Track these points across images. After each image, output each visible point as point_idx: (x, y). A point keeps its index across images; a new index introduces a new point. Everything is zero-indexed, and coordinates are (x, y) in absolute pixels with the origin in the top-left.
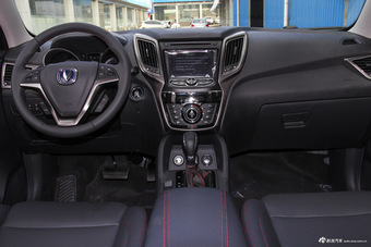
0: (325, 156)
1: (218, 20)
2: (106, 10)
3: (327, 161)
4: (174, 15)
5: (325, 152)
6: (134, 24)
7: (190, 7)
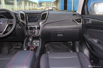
0: (71, 43)
1: (56, 7)
2: (26, 3)
3: (72, 44)
4: (44, 5)
5: (71, 42)
6: (33, 7)
7: (48, 3)
